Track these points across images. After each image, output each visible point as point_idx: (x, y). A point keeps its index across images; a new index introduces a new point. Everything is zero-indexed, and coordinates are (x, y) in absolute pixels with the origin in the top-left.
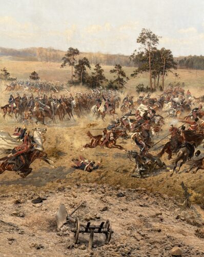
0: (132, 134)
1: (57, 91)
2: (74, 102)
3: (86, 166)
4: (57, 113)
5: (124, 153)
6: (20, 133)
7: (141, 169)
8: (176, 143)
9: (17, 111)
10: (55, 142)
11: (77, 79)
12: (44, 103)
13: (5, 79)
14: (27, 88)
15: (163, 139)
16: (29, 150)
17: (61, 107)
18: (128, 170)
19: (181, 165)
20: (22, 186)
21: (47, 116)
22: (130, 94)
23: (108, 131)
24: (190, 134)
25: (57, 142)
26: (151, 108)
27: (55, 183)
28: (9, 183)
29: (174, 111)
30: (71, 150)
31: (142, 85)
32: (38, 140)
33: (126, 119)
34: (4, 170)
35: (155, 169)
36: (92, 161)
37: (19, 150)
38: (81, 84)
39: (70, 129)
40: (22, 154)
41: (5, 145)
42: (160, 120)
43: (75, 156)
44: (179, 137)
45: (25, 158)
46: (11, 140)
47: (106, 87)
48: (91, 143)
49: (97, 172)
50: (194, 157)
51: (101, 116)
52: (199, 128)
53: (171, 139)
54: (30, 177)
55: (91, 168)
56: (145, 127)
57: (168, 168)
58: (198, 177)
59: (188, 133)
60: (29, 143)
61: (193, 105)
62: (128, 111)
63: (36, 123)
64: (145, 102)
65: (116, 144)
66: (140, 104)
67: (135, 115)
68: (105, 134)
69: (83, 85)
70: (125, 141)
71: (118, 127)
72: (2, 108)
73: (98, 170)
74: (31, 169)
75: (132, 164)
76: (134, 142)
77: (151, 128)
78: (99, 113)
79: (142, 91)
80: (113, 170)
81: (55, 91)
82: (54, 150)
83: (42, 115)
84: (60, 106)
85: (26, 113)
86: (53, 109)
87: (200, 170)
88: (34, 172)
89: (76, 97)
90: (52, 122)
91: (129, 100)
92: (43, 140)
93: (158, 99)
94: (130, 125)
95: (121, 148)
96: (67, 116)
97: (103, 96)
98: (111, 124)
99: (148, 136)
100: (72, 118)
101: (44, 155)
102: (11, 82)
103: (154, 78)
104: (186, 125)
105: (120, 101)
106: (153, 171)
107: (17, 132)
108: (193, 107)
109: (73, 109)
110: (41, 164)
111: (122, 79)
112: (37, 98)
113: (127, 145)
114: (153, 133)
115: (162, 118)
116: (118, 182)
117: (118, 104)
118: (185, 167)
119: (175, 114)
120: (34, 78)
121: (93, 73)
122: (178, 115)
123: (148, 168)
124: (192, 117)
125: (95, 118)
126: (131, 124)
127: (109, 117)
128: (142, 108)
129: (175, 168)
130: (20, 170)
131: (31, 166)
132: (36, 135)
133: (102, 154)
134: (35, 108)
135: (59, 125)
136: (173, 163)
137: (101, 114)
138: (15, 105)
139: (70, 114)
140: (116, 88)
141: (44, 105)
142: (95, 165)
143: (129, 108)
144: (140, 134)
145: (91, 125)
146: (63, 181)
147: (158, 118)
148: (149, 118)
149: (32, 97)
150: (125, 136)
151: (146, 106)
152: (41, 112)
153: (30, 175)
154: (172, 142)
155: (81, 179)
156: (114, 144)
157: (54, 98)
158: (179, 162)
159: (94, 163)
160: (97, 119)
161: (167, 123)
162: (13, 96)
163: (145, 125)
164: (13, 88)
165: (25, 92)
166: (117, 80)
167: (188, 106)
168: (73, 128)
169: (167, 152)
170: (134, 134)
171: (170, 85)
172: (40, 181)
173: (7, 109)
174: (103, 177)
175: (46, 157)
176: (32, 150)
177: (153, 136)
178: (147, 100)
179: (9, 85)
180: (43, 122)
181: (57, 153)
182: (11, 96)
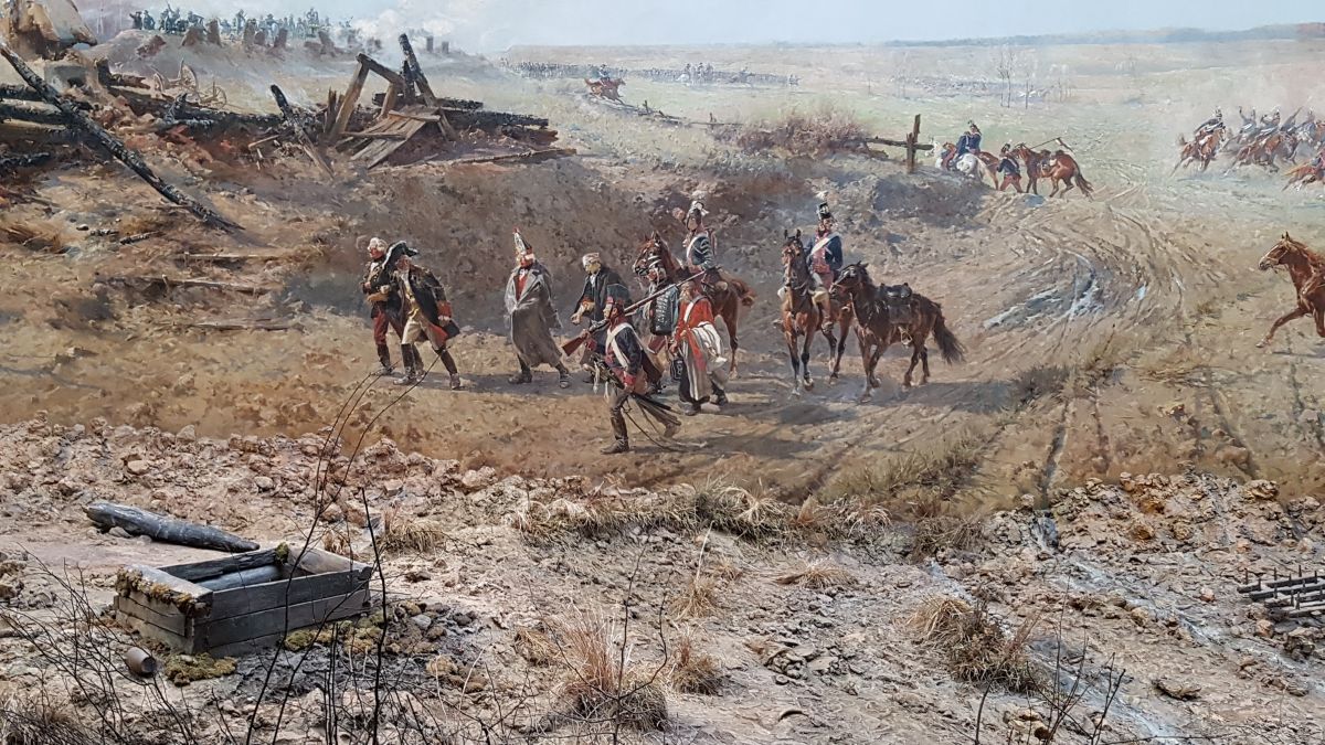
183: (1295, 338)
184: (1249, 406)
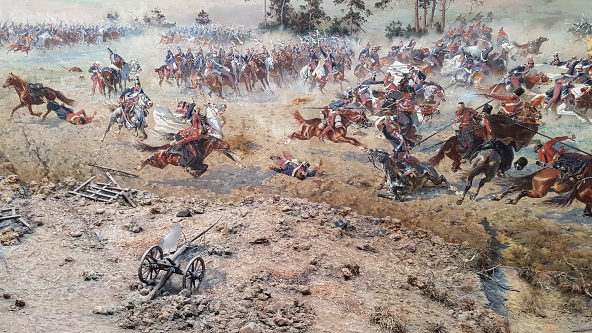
0: (377, 120)
1: (241, 43)
2: (270, 61)
3: (295, 170)
4: (243, 79)
5: (362, 152)
6: (185, 110)
7: (396, 184)
8: (471, 140)
9: (179, 76)
10: (241, 126)
11: (274, 20)
12: (220, 63)
13: (159, 26)
14: (193, 38)
15: (441, 130)
16: (201, 137)
17: (249, 69)
18: (371, 183)
19: (481, 184)
20: (195, 190)
21: (225, 85)
22: (373, 42)
23: (332, 112)
24: (502, 122)
25: (244, 127)
26: (416, 68)
27: (245, 191)
28: (175, 183)
29: (468, 75)
30: (268, 141)
31: (399, 23)
32: (214, 122)
33: (366, 91)
34: (167, 163)
35: (424, 186)
36: (304, 163)
37: (187, 136)
38: (282, 27)
39: (265, 106)
40: (192, 142)
41: (164, 127)
42: (435, 92)
43: (275, 152)
44: (476, 127)
45: (196, 149)
46: (173, 119)
47: (327, 31)
48: (302, 132)
49: (315, 181)
50: (513, 171)
51: (318, 84)
52: (525, 111)
53: (460, 131)
54: (205, 177)
55: (303, 173)
56: (403, 106)
57: (452, 188)
58: (522, 212)
59: (497, 121)
60: (200, 126)
61: (511, 62)
62: (369, 76)
63: (210, 95)
64: (404, 56)
65: (346, 136)
66: (392, 61)
67: (382, 82)
68: (325, 116)
69: (285, 29)
70: (363, 130)
71: (350, 105)
72: (157, 70)
73: (316, 178)
74: (207, 166)
75: (378, 173)
76: (381, 133)
77: (416, 107)
78: (315, 79)
79: (397, 35)
80: (343, 181)
81: (237, 42)
82: (241, 140)
83: (217, 82)
84: (246, 67)
85: (194, 78)
86: (235, 73)
87: (526, 199)
88: (210, 171)
89: (274, 51)
90: (235, 93)
91: (371, 54)
92: (222, 122)
93: (432, 51)
94: (373, 102)
95: (356, 143)
96: (259, 84)
97: (321, 49)
98: (337, 100)
99: (410, 124)
100: (267, 87)
101: (225, 146)
102: (167, 30)
103: (425, 8)
104: (493, 104)
105: (353, 56)
106: (420, 191)
107: (181, 108)
108: (511, 65)
109: (269, 73)
110: (220, 160)
111: (358, 14)
112: (208, 54)
113: (367, 138)
114: (420, 117)
115: (441, 88)
116: (352, 202)
117: (350, 63)
118: (492, 189)
119: (469, 80)
120: (203, 22)
121: (301, 6)
122: (476, 82)
123: (411, 183)
124: (508, 87)
125: (307, 88)
126: (374, 99)
127: (332, 88)
128: (398, 70)
129: (468, 188)
130: (190, 166)
131: (206, 161)
132: (210, 114)
133: (322, 152)
134: (206, 70)
135: (247, 99)
136: (463, 179)
137: (319, 81)
138: (175, 66)
139: (265, 82)
140: (346, 32)
141: (221, 66)
142: (310, 169)
143: (372, 69)
144: (392, 118)
145: (300, 101)
146: (257, 190)
147: (431, 88)
148: (412, 89)
149: (200, 53)
150: (363, 122)
151: (406, 65)
152: (217, 78)
153: (205, 174)
154: (460, 137)
155: (287, 189)
156: (344, 136)
157: (235, 54)
158: (475, 178)
159: (308, 165)
160: (311, 89)
161: (451, 99)
162: (172, 51)
163: (403, 101)
164: (171, 38)
165: (189, 45)
166: (347, 17)
167: (499, 62)
168: (269, 104)
169: (448, 155)
170: (382, 118)
171: (458, 18)
172: (222, 185)
173: (163, 72)
174: (324, 190)
175: (228, 149)
176: (206, 137)
177: (419, 124)
178: (408, 54)
179: (165, 35)
180: (221, 93)
181: (245, 144)
182: (169, 51)
183: (22, 116)
184: (9, 145)
